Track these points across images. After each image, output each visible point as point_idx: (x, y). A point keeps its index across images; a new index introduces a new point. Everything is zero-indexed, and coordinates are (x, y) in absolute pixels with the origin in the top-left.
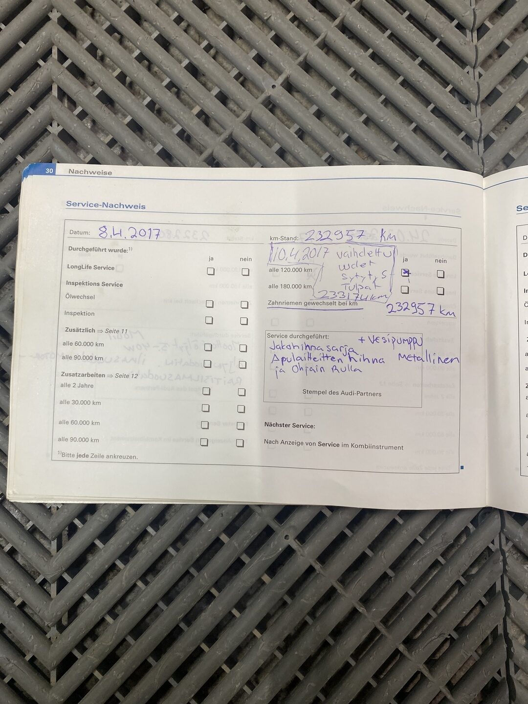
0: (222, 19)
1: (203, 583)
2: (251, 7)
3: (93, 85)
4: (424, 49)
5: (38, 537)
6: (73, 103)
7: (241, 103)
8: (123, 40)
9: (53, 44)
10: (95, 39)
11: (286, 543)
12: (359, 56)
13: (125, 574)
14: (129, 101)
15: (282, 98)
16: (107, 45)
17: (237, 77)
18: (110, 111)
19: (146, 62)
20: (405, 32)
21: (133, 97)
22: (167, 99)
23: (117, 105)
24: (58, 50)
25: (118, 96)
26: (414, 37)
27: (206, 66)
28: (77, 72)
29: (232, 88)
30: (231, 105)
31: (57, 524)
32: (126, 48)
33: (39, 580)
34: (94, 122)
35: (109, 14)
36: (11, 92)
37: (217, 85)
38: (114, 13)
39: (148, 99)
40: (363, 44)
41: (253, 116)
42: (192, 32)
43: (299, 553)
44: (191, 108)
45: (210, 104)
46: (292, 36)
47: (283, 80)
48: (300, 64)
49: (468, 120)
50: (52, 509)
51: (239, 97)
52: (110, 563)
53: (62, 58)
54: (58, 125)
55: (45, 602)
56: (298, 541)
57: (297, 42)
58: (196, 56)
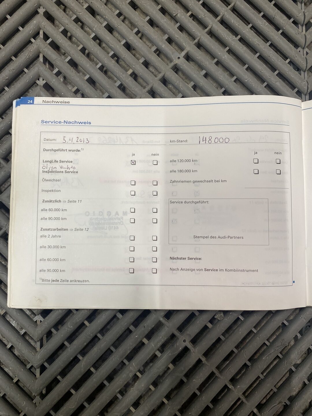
0: (147, 15)
1: (132, 369)
2: (165, 7)
3: (64, 54)
4: (273, 36)
5: (27, 338)
6: (52, 66)
7: (158, 68)
8: (84, 26)
9: (40, 29)
10: (67, 26)
11: (184, 345)
12: (233, 40)
13: (83, 364)
14: (88, 65)
15: (184, 65)
16: (75, 30)
17: (155, 52)
18: (76, 72)
19: (98, 41)
20: (261, 25)
21: (91, 63)
22: (111, 64)
23: (80, 67)
24: (44, 32)
25: (81, 62)
26: (267, 29)
27: (137, 44)
28: (55, 46)
30: (151, 69)
31: (40, 332)
32: (85, 31)
33: (29, 366)
34: (65, 78)
35: (76, 11)
36: (13, 58)
37: (143, 57)
38: (79, 10)
39: (100, 64)
40: (235, 32)
41: (166, 76)
42: (127, 22)
43: (192, 351)
44: (127, 71)
45: (139, 68)
46: (190, 26)
47: (184, 54)
48: (195, 44)
49: (300, 81)
50: (37, 322)
51: (157, 64)
52: (74, 356)
53: (46, 37)
54: (43, 80)
55: (33, 381)
56: (191, 343)
57: (194, 30)
58: (131, 38)
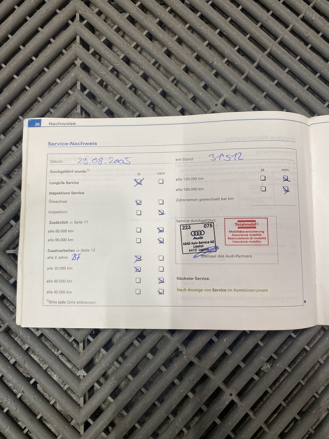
0: (183, 63)
1: (179, 426)
2: (200, 55)
3: (100, 103)
5: (70, 393)
8: (119, 75)
9: (78, 80)
10: (104, 77)
11: (230, 398)
12: (270, 86)
13: (128, 420)
16: (112, 81)
17: (192, 99)
19: (134, 89)
24: (81, 84)
26: (305, 73)
27: (174, 93)
28: (91, 96)
29: (190, 107)
31: (85, 387)
32: (120, 80)
33: (73, 423)
35: (113, 62)
37: (180, 104)
38: (116, 61)
39: (137, 114)
40: (272, 78)
42: (162, 69)
43: (239, 405)
46: (227, 73)
47: (222, 101)
48: (233, 91)
50: (80, 377)
52: (118, 412)
53: (83, 88)
56: (238, 396)
57: (231, 77)
58: (168, 87)
